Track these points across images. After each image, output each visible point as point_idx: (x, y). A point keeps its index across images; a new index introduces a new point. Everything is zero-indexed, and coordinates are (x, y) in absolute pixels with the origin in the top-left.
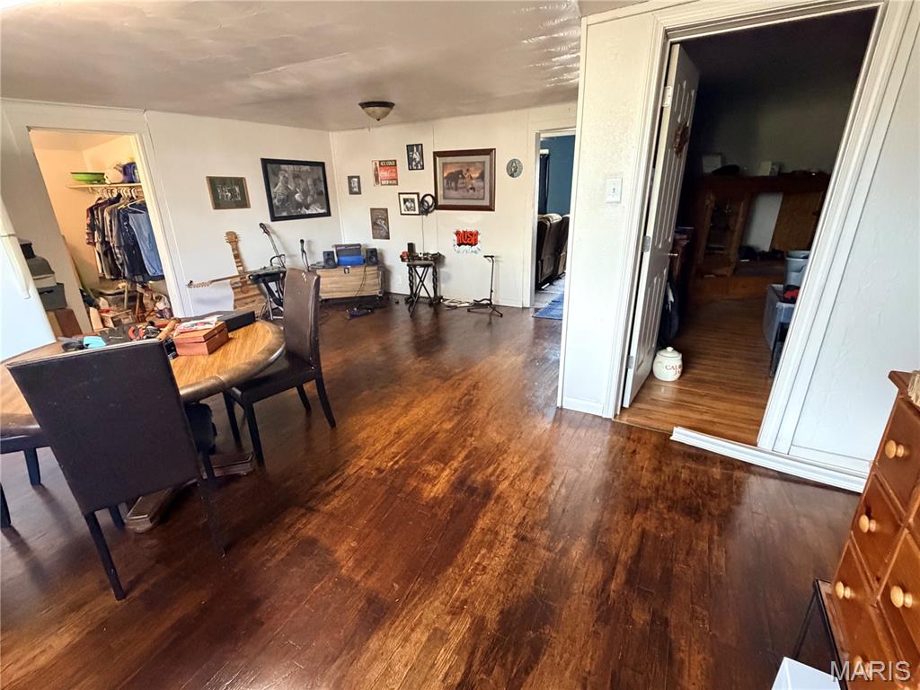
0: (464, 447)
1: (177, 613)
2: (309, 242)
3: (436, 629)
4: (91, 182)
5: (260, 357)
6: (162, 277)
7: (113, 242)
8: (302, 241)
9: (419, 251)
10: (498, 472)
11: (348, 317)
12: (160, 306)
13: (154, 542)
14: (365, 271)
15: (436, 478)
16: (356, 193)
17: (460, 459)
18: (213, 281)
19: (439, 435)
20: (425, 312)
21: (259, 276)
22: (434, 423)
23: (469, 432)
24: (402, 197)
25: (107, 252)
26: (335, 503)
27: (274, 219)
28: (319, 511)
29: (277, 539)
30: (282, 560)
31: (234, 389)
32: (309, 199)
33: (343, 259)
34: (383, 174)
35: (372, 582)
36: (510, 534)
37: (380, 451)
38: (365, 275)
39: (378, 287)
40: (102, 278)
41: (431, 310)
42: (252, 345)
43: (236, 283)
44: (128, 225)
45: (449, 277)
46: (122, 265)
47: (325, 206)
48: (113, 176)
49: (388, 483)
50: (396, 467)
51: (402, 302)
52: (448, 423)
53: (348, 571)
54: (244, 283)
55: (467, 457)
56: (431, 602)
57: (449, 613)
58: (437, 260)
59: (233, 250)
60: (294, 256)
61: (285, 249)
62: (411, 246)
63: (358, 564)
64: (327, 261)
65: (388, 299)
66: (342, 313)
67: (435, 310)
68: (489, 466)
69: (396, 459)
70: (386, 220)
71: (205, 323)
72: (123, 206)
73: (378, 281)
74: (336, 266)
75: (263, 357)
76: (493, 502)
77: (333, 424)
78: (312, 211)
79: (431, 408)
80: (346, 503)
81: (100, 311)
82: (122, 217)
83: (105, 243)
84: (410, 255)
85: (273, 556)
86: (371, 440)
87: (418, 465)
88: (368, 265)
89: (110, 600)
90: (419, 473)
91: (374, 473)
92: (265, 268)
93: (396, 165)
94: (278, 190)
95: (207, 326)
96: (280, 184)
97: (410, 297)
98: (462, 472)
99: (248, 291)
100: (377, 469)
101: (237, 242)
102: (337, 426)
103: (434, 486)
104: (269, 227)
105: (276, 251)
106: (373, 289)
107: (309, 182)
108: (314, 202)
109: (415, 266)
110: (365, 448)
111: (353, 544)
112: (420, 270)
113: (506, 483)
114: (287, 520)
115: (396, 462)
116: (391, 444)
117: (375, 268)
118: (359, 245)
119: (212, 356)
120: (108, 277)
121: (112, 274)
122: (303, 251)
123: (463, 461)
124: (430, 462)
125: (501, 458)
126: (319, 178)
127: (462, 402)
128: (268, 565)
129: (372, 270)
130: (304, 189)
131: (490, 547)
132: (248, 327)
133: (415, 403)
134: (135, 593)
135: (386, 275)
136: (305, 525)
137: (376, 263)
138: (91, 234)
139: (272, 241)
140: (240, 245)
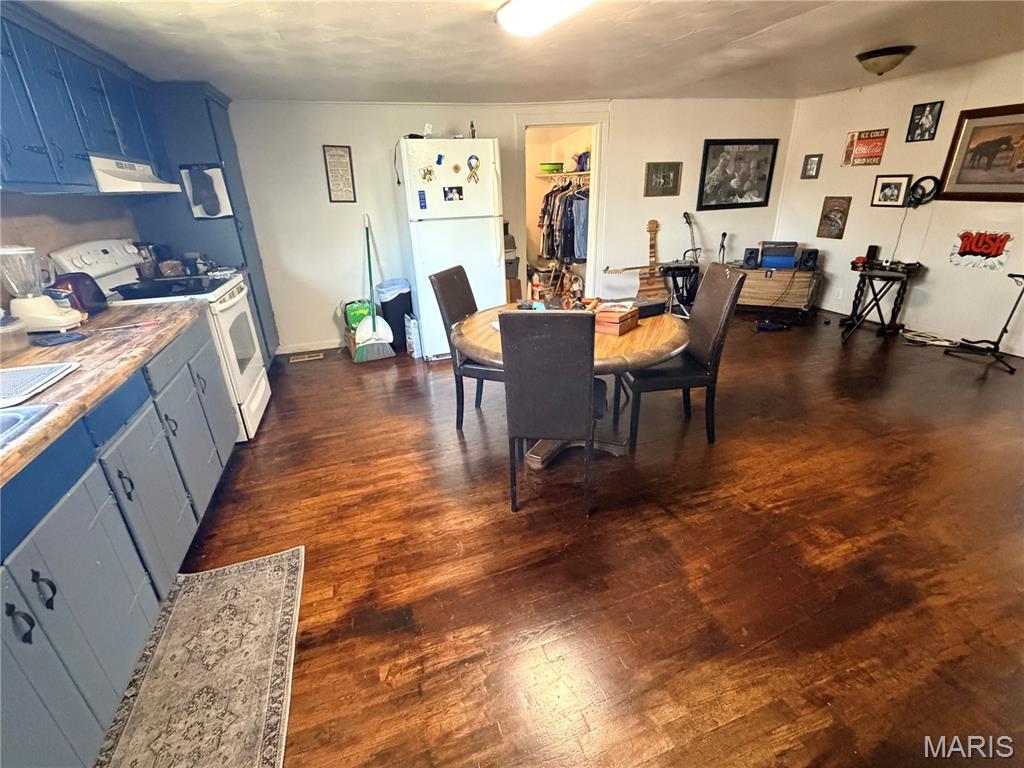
0: (882, 528)
1: (547, 542)
2: (733, 236)
3: (781, 701)
4: (552, 171)
5: (665, 349)
6: (585, 261)
7: (557, 225)
8: (724, 235)
9: (884, 257)
10: (932, 580)
11: (755, 330)
12: (576, 287)
13: (539, 480)
14: (793, 277)
15: (827, 546)
16: (811, 177)
17: (871, 539)
18: (626, 269)
19: (846, 499)
20: (866, 343)
21: (670, 269)
22: (842, 482)
23: (898, 512)
24: (882, 181)
25: (550, 234)
26: (695, 518)
27: (701, 207)
28: (677, 518)
29: (633, 525)
30: (634, 545)
31: (628, 373)
32: (747, 186)
33: (767, 259)
34: (861, 149)
35: (718, 612)
36: (929, 665)
37: (759, 487)
38: (792, 282)
39: (806, 300)
40: (540, 257)
41: (880, 341)
42: (659, 336)
43: (645, 274)
44: (571, 211)
45: (925, 298)
46: (558, 246)
47: (764, 194)
48: (570, 165)
49: (762, 525)
50: (777, 512)
51: (835, 323)
52: (865, 489)
53: (695, 588)
54: (652, 275)
55: (882, 541)
56: (784, 672)
57: (804, 696)
58: (914, 273)
59: (651, 240)
60: (711, 251)
61: (703, 242)
62: (873, 251)
63: (706, 587)
64: (747, 260)
65: (816, 315)
66: (748, 323)
67: (886, 342)
68: (920, 567)
69: (779, 503)
70: (845, 214)
71: (623, 307)
72: (571, 193)
73: (808, 291)
74: (757, 267)
75: (667, 349)
76: (910, 613)
77: (711, 440)
78: (746, 200)
79: (843, 464)
80: (708, 523)
81: (533, 285)
82: (568, 203)
83: (551, 226)
84: (869, 264)
85: (627, 537)
86: (751, 472)
87: (807, 522)
88: (800, 270)
89: (508, 509)
90: (806, 531)
91: (747, 507)
92: (677, 261)
93: (885, 136)
94: (713, 175)
95: (623, 309)
96: (718, 168)
97: (851, 318)
98: (869, 556)
99: (653, 284)
100: (751, 504)
101: (656, 231)
102: (716, 443)
103: (822, 553)
104: (693, 217)
105: (694, 244)
106: (798, 300)
107: (753, 164)
108: (750, 189)
109: (872, 278)
110: (742, 477)
111: (707, 566)
112: (878, 284)
113: (942, 601)
114: (645, 513)
115: (778, 507)
116: (776, 485)
117: (809, 275)
118: (796, 244)
119: (622, 337)
120: (545, 256)
121: (548, 254)
122: (723, 246)
123: (876, 543)
124: (824, 525)
125: (943, 566)
126: (766, 161)
127: (898, 472)
128: (623, 543)
129: (803, 277)
130: (744, 174)
131: (889, 662)
132: (655, 318)
133: (822, 451)
134: (523, 512)
135: (822, 284)
136: (662, 524)
137: (813, 269)
138: (542, 218)
139: (692, 232)
140: (660, 235)
